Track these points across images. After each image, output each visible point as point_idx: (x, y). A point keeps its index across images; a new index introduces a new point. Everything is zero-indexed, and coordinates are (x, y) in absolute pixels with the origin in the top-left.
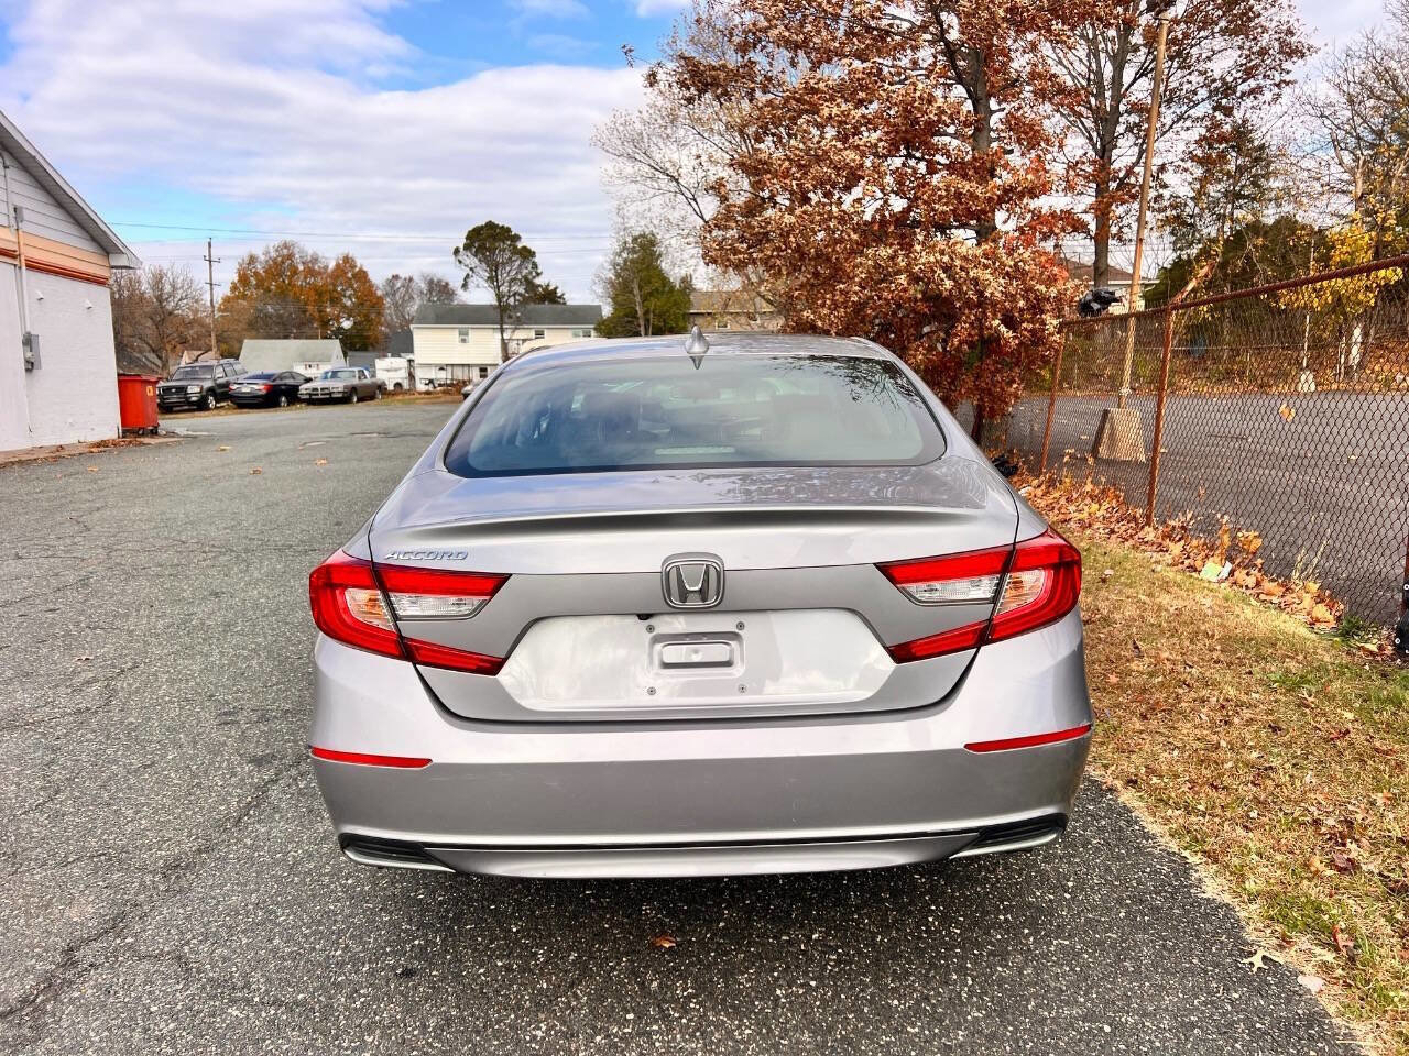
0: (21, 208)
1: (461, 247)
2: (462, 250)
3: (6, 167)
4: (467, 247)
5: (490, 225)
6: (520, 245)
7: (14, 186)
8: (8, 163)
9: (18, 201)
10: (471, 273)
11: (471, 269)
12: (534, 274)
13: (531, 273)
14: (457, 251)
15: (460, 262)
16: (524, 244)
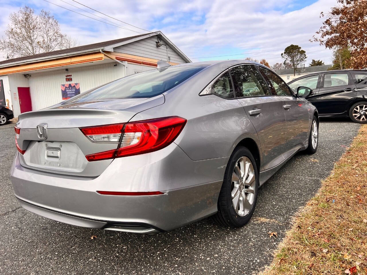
0: (170, 57)
1: (283, 53)
2: (283, 54)
3: (167, 48)
4: (285, 53)
5: (292, 46)
6: (300, 50)
7: (169, 52)
8: (167, 47)
9: (169, 55)
10: (286, 60)
11: (286, 59)
12: (304, 58)
13: (303, 57)
14: (282, 54)
15: (283, 57)
16: (302, 50)
